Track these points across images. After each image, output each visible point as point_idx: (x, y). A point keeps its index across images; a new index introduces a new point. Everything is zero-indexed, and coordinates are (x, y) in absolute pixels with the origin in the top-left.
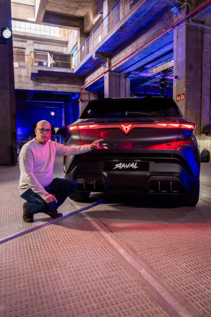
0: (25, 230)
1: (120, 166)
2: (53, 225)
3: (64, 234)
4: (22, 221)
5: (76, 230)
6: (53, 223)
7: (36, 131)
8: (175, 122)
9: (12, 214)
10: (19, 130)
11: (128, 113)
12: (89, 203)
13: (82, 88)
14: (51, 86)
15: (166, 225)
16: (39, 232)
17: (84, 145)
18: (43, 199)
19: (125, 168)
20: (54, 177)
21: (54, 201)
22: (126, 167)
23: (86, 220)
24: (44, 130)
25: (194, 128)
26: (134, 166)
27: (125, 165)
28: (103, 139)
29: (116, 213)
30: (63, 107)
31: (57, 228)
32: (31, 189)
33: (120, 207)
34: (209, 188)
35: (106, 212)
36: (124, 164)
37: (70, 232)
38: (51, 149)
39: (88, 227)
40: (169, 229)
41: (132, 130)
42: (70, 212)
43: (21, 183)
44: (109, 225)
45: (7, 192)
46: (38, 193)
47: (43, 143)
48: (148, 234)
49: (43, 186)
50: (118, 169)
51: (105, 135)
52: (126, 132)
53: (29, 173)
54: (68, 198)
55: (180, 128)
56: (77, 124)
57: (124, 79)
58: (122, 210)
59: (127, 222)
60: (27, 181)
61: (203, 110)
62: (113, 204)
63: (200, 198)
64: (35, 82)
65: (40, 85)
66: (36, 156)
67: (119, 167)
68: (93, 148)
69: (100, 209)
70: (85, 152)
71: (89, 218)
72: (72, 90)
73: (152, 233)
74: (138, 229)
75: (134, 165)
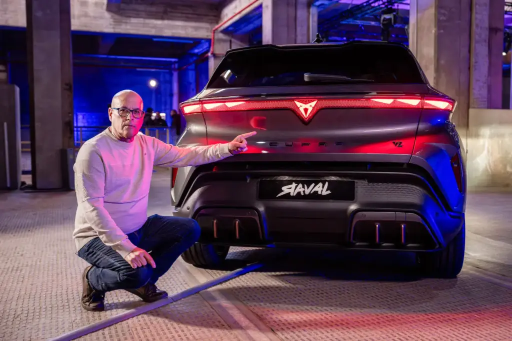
0: (86, 326)
1: (290, 189)
2: (145, 316)
3: (170, 336)
4: (79, 308)
5: (197, 328)
6: (145, 313)
7: (111, 113)
8: (410, 95)
9: (58, 294)
10: (80, 117)
11: (309, 77)
12: (226, 269)
13: (217, 29)
14: (148, 24)
15: (391, 318)
16: (117, 332)
17: (214, 143)
18: (125, 260)
19: (302, 194)
20: (150, 214)
21: (149, 265)
22: (304, 192)
23: (220, 306)
24: (127, 112)
25: (453, 108)
26: (322, 189)
27: (304, 187)
28: (254, 133)
29: (283, 291)
30: (175, 70)
31: (155, 322)
32: (98, 238)
33: (292, 278)
34: (488, 239)
35: (263, 289)
36: (300, 185)
37: (183, 331)
38: (145, 151)
39: (222, 321)
40: (400, 326)
41: (317, 112)
42: (184, 290)
43: (79, 225)
44: (267, 317)
45: (50, 246)
46: (114, 246)
47: (125, 139)
48: (352, 337)
49: (124, 232)
50: (288, 196)
51: (260, 124)
52: (306, 116)
53: (95, 205)
54: (180, 258)
55: (423, 108)
56: (200, 101)
57: (305, 10)
58: (297, 286)
59: (308, 310)
60: (90, 220)
61: (474, 75)
62: (278, 273)
63: (466, 259)
64: (117, 17)
65: (126, 23)
66: (110, 167)
67: (290, 193)
68: (234, 150)
69: (249, 284)
70: (217, 159)
71: (225, 303)
72: (194, 33)
73: (362, 335)
74: (332, 326)
75: (323, 187)
